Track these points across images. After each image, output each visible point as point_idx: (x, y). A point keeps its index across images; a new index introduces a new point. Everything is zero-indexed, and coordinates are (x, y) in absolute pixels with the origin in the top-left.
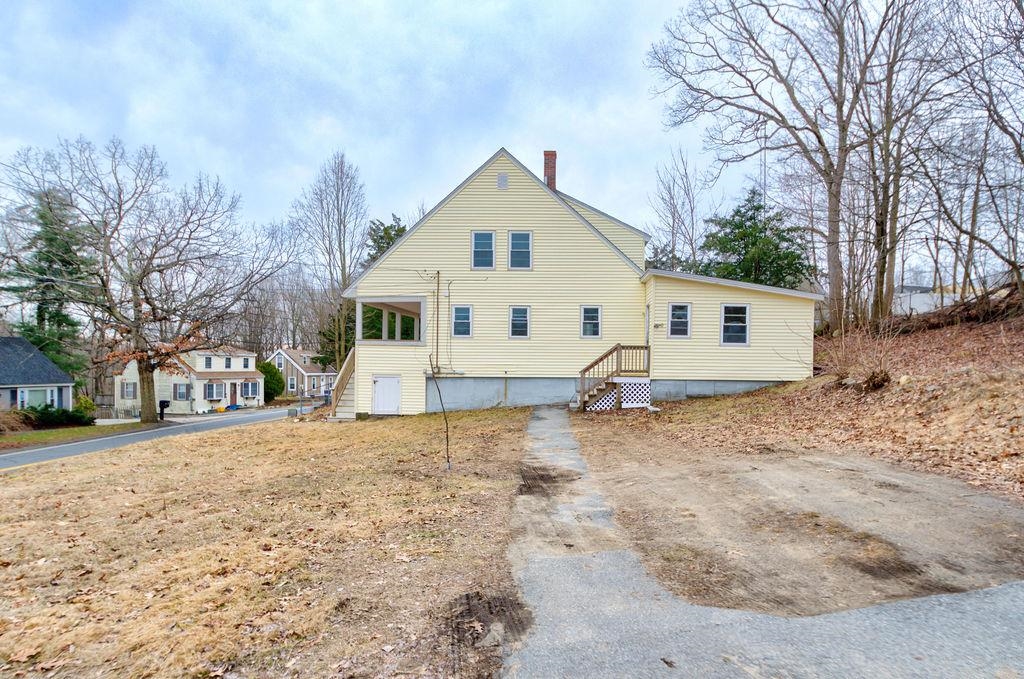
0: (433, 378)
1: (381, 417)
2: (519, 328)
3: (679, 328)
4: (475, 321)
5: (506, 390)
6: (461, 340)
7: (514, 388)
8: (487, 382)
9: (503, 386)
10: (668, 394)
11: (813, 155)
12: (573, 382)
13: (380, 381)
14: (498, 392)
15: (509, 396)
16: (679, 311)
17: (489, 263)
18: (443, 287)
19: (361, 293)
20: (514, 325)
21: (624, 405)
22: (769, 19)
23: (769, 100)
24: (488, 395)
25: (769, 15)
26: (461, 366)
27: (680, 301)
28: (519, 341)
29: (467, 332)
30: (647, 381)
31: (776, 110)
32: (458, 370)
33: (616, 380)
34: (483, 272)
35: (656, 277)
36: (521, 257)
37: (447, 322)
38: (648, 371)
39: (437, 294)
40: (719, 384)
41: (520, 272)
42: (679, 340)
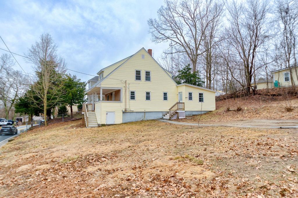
0: (124, 112)
1: (109, 125)
2: (148, 98)
3: (190, 98)
4: (136, 95)
5: (145, 115)
6: (132, 101)
7: (147, 115)
8: (140, 113)
9: (144, 114)
10: (189, 115)
11: (189, 55)
12: (161, 113)
13: (108, 113)
14: (143, 116)
15: (146, 117)
16: (190, 94)
17: (140, 79)
18: (127, 85)
19: (102, 86)
20: (147, 97)
21: (180, 118)
22: (184, 21)
23: (180, 40)
24: (139, 117)
25: (184, 20)
26: (132, 109)
27: (190, 91)
28: (148, 101)
29: (134, 99)
30: (184, 111)
31: (181, 42)
32: (132, 110)
33: (177, 111)
34: (138, 81)
35: (186, 85)
36: (148, 78)
37: (129, 95)
38: (184, 109)
39: (125, 87)
40: (198, 112)
41: (148, 82)
42: (190, 101)
